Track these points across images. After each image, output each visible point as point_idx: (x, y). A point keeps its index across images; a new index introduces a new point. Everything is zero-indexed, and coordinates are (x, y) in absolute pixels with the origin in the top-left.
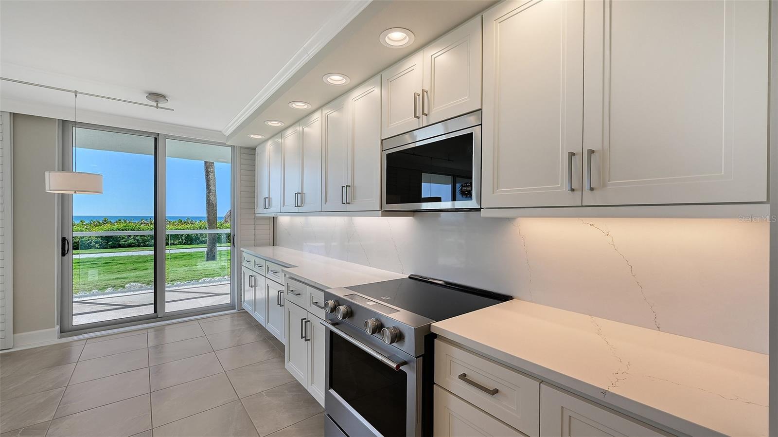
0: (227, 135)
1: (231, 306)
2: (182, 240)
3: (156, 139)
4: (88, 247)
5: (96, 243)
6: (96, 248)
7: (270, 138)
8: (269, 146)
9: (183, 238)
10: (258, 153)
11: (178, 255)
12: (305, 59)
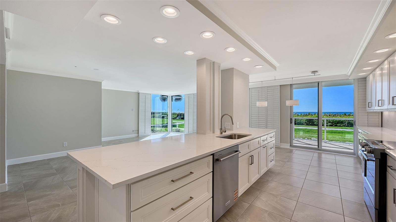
0: (349, 75)
1: (354, 154)
2: (345, 124)
3: (318, 83)
4: (302, 124)
5: (305, 123)
6: (305, 125)
7: (371, 73)
8: (371, 76)
9: (346, 123)
10: (367, 80)
11: (341, 131)
12: (363, 49)
